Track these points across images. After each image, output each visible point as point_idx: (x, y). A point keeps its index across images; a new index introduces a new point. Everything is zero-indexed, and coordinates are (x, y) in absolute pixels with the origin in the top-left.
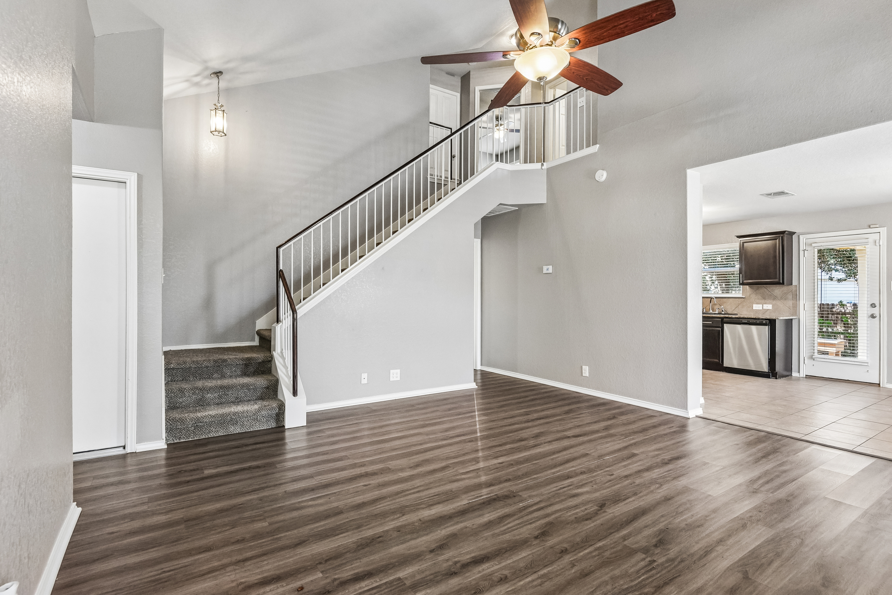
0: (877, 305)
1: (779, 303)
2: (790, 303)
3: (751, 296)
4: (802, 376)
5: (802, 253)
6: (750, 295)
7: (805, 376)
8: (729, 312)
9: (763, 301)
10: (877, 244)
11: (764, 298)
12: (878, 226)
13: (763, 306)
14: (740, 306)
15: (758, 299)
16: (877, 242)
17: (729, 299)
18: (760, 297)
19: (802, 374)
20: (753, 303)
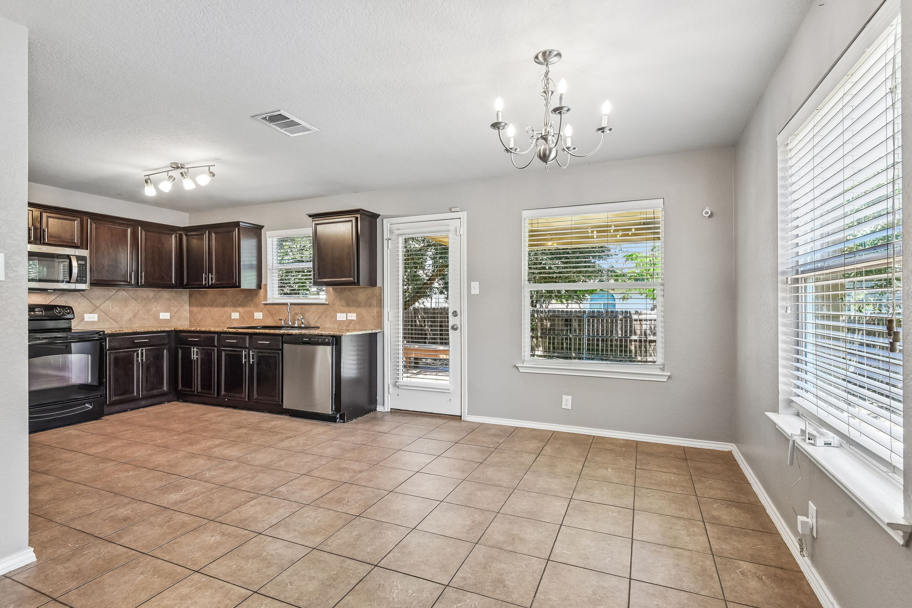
0: (459, 313)
1: (363, 311)
2: (375, 310)
3: (335, 302)
4: (387, 411)
5: (385, 242)
6: (334, 300)
7: (389, 410)
8: (312, 325)
9: (346, 309)
10: (458, 234)
11: (348, 305)
12: (458, 209)
13: (347, 315)
14: (323, 316)
15: (342, 306)
16: (458, 230)
17: (312, 306)
18: (344, 303)
19: (387, 409)
20: (337, 312)
